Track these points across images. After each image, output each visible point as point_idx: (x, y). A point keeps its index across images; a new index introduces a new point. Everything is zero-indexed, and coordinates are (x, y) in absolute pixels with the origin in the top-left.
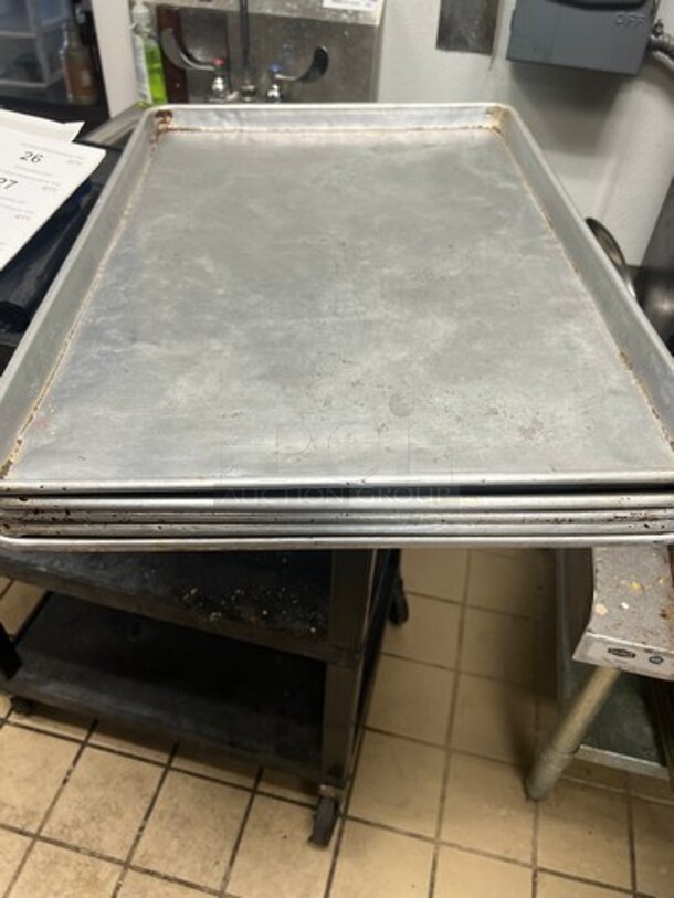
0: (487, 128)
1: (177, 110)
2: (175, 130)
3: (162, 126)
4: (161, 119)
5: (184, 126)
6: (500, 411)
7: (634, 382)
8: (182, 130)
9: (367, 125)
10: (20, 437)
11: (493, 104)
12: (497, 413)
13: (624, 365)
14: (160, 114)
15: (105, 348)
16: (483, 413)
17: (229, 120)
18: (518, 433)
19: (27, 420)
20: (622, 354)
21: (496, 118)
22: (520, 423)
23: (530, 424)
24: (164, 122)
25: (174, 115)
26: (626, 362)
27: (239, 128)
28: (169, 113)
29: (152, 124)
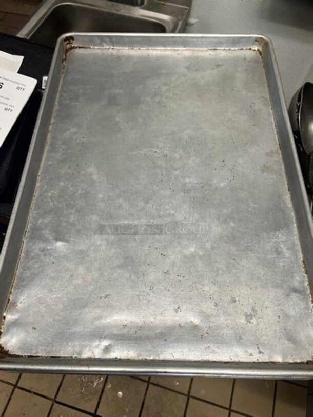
0: (254, 50)
1: (76, 36)
2: (76, 48)
3: (68, 46)
4: (68, 42)
5: (81, 46)
6: (237, 299)
7: (307, 283)
8: (80, 47)
9: (185, 47)
10: (5, 315)
11: (260, 36)
12: (235, 301)
13: (303, 270)
14: (68, 39)
15: (42, 245)
16: (228, 301)
17: (106, 43)
18: (244, 318)
19: (7, 302)
20: (304, 261)
21: (260, 45)
22: (246, 311)
23: (250, 311)
24: (69, 43)
25: (75, 38)
26: (305, 268)
27: (112, 47)
28: (72, 38)
29: (63, 45)
